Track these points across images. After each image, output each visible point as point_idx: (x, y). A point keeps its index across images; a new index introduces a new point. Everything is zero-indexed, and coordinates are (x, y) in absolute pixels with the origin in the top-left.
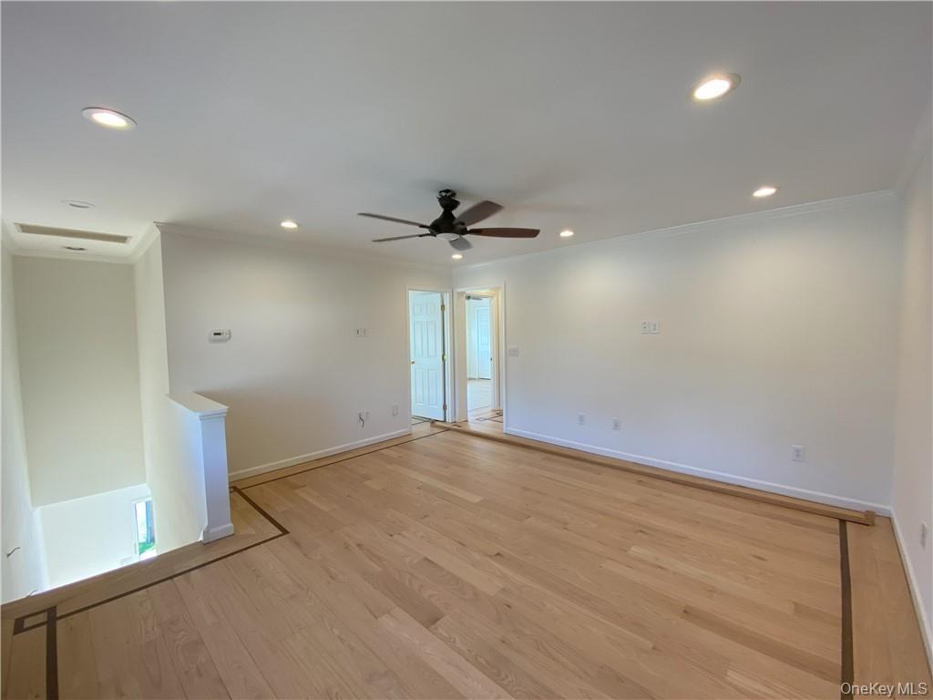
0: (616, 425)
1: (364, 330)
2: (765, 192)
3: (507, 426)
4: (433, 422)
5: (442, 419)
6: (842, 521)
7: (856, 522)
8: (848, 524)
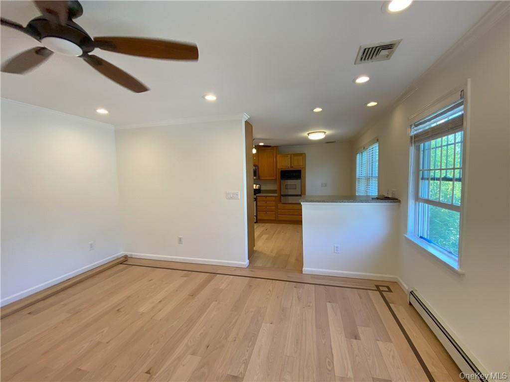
6: (121, 264)
7: (124, 261)
8: (125, 263)
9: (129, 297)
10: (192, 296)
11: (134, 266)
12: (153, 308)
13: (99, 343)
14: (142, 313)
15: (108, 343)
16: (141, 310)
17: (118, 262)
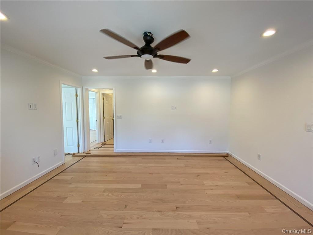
0: (163, 141)
1: (35, 105)
2: (215, 71)
3: (116, 149)
4: (74, 155)
5: (77, 152)
6: (223, 157)
7: (226, 156)
8: (225, 157)
9: (208, 173)
10: (238, 197)
11: (228, 161)
12: (211, 186)
13: (179, 182)
14: (204, 184)
15: (181, 184)
16: (205, 183)
17: (222, 155)
